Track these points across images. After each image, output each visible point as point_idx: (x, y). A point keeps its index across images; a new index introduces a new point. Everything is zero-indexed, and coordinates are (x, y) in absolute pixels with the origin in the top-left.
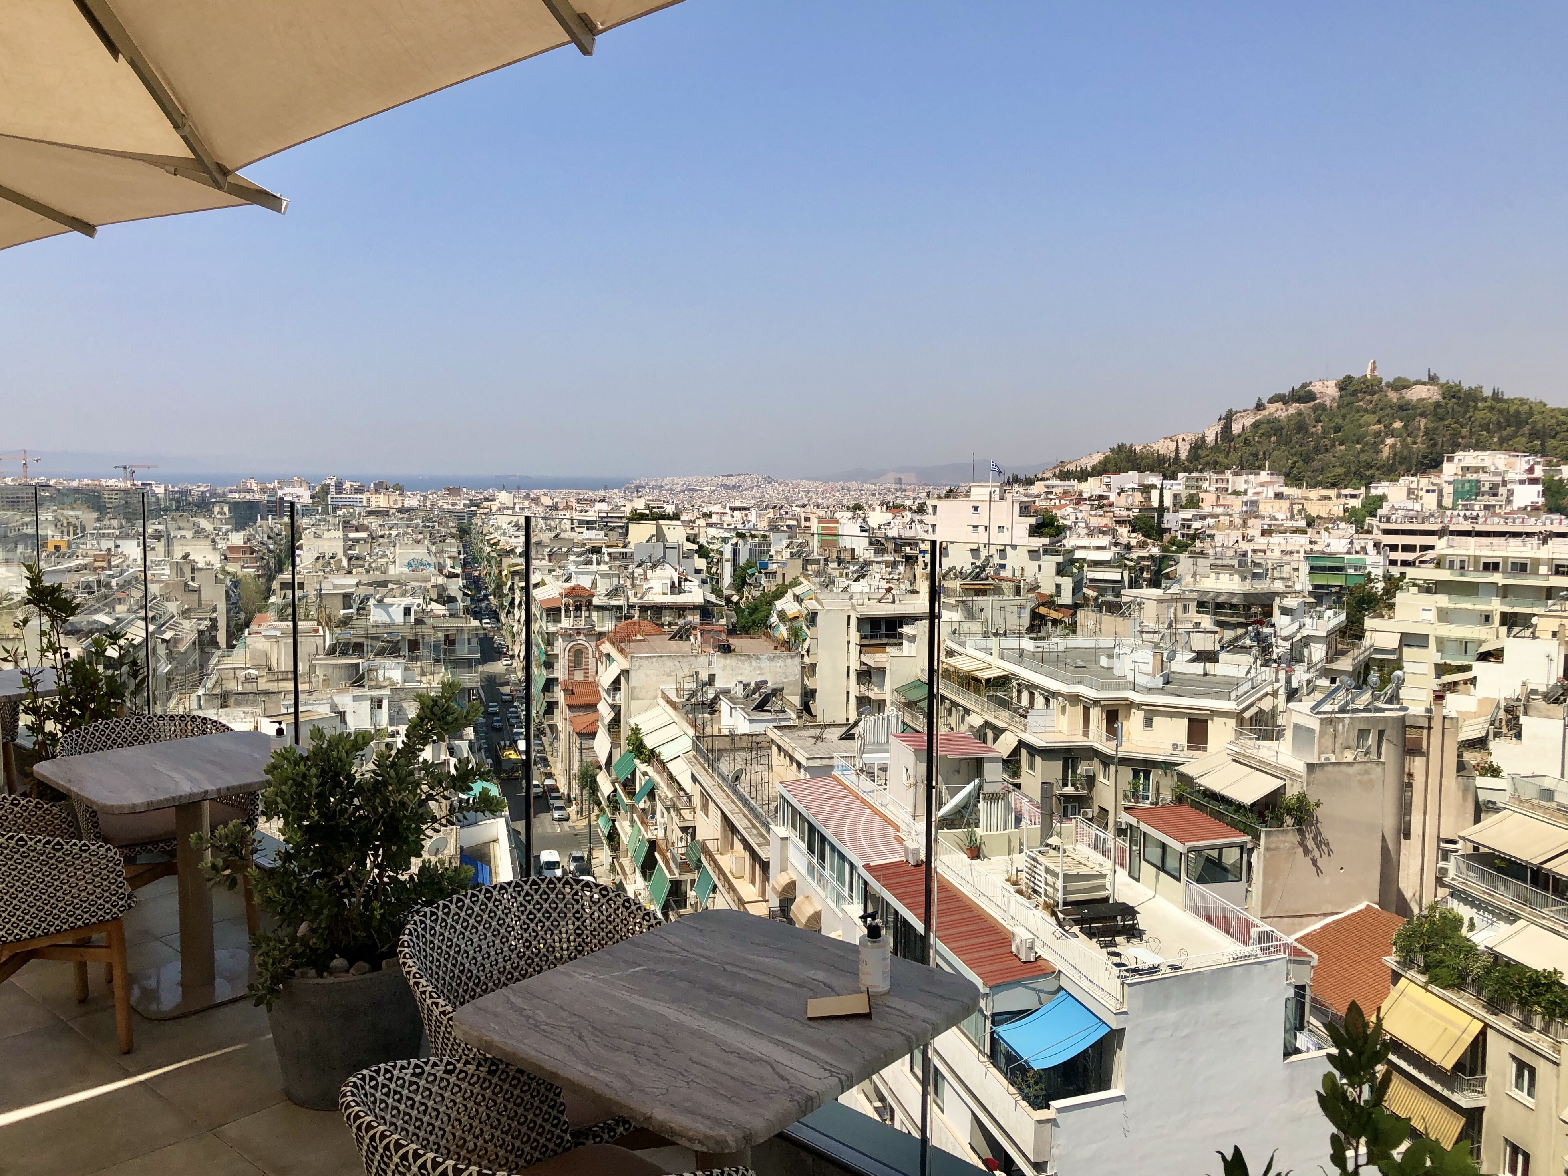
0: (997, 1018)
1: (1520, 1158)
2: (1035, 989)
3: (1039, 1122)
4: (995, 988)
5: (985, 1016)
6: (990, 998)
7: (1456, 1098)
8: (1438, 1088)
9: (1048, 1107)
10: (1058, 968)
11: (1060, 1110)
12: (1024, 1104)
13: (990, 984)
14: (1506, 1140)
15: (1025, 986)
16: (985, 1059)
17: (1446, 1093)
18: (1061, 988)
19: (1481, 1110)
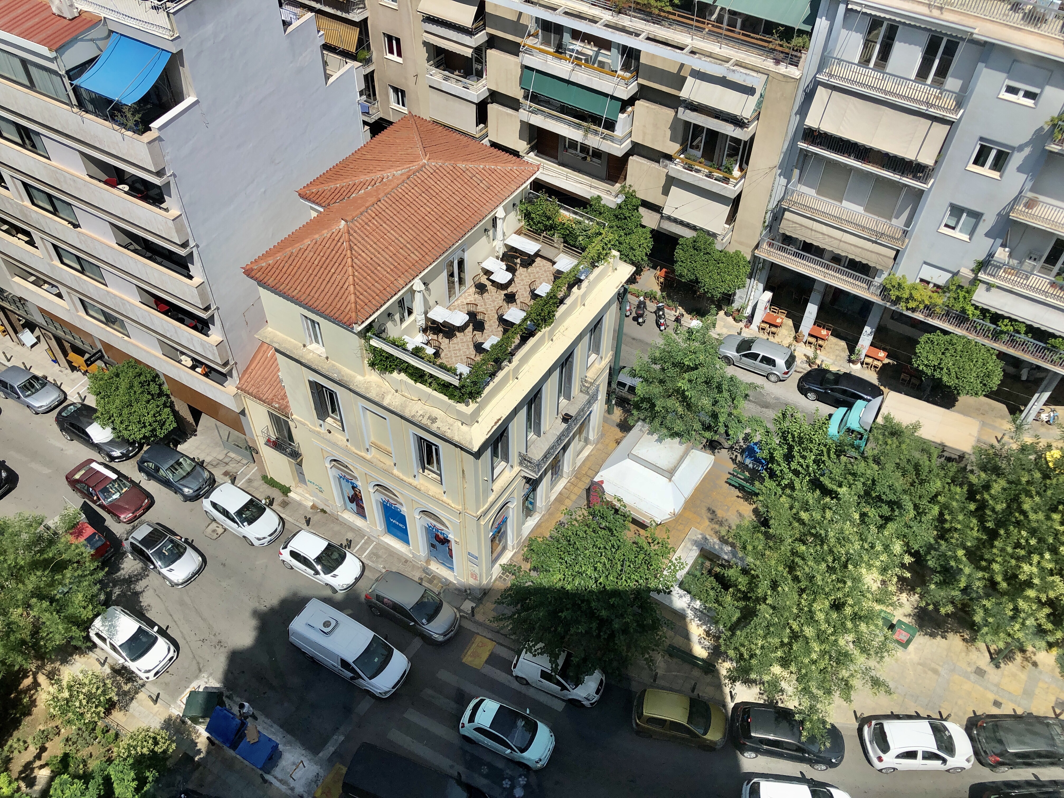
0: (71, 73)
1: (394, 42)
2: (92, 40)
3: (149, 143)
4: (60, 50)
5: (60, 76)
6: (59, 60)
7: (351, 16)
8: (339, 13)
9: (150, 129)
10: (103, 15)
11: (160, 129)
12: (130, 133)
13: (55, 47)
14: (384, 34)
15: (82, 40)
16: (76, 110)
17: (344, 15)
18: (111, 32)
19: (365, 20)
